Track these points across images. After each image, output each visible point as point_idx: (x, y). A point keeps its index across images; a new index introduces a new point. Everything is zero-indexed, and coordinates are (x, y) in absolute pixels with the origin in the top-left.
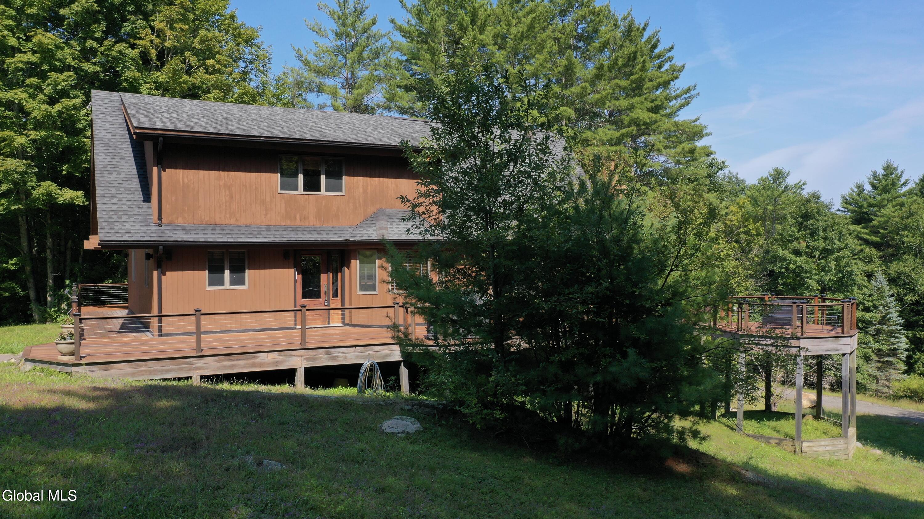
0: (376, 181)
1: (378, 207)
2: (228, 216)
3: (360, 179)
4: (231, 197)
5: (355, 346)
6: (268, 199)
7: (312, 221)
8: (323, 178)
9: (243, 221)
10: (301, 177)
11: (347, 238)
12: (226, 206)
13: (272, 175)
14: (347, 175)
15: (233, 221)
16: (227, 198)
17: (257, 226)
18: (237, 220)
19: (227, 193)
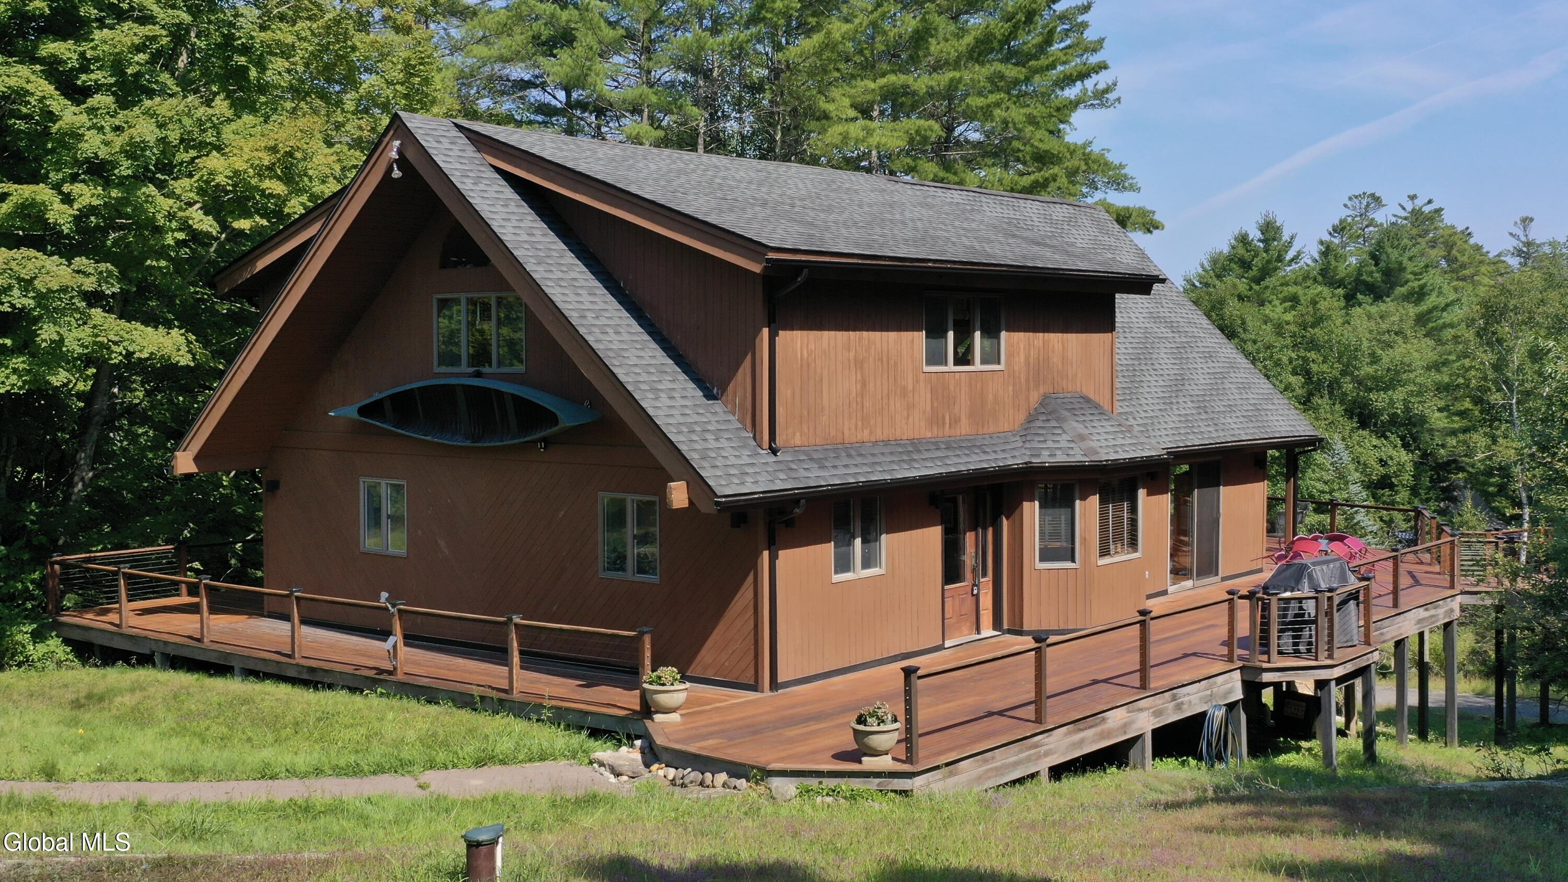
0: (1039, 338)
1: (1042, 391)
2: (859, 423)
3: (1022, 334)
4: (864, 384)
5: (1199, 681)
6: (910, 387)
7: (964, 428)
8: (978, 334)
9: (879, 435)
10: (951, 334)
11: (1027, 460)
12: (857, 403)
13: (916, 333)
14: (1007, 331)
15: (865, 435)
16: (858, 387)
17: (898, 443)
18: (871, 433)
19: (859, 377)
